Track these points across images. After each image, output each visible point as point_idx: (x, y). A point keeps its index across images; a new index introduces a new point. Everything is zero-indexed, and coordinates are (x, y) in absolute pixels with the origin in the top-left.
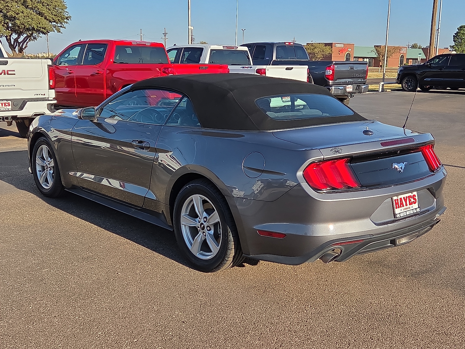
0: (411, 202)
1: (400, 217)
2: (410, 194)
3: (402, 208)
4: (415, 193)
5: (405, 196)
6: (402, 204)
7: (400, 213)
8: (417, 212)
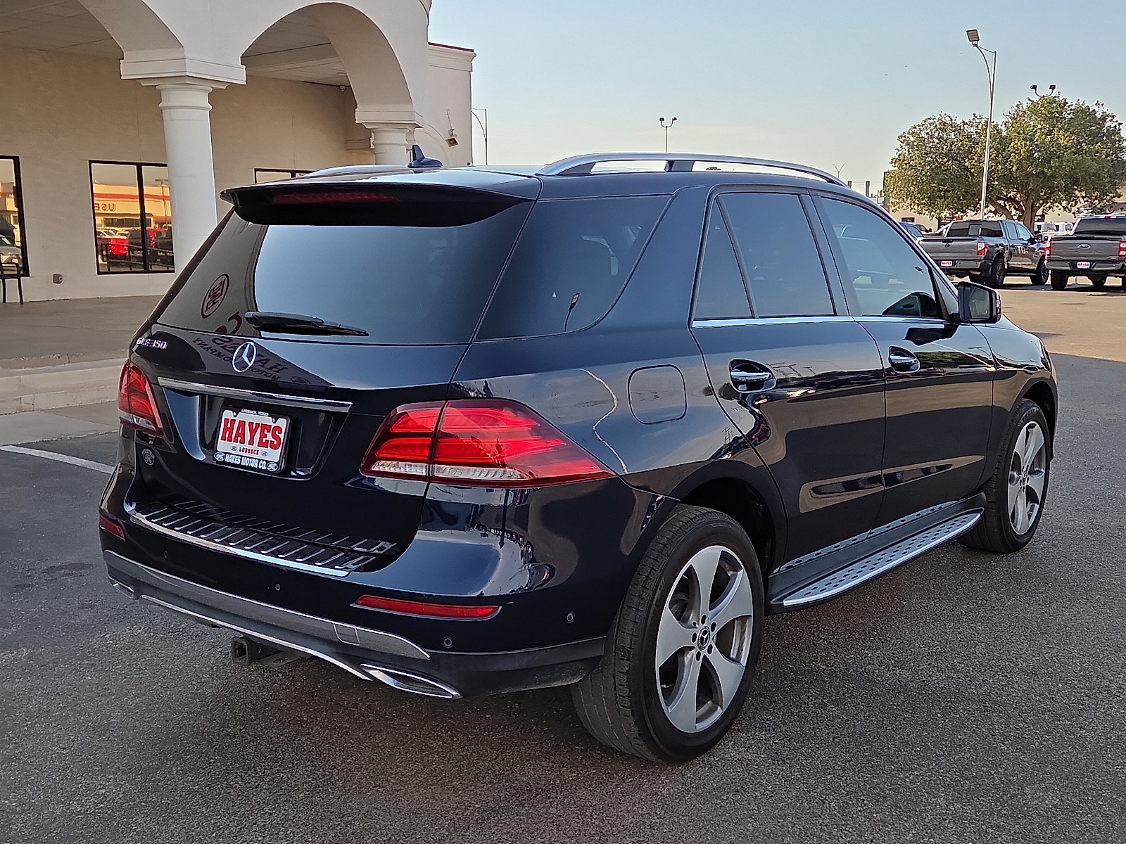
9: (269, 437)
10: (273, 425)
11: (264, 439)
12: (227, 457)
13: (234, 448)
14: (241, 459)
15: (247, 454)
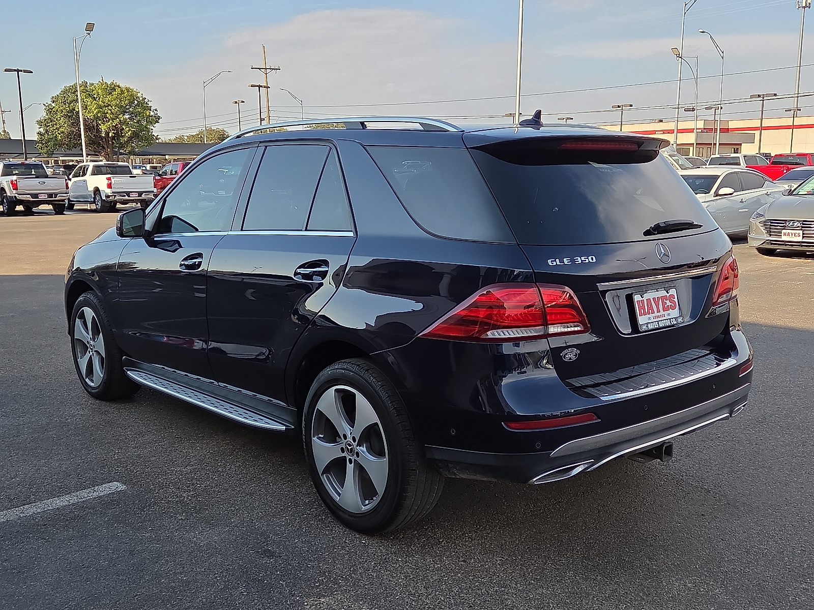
9: (668, 303)
10: (668, 295)
11: (666, 306)
12: (649, 326)
13: (649, 319)
14: (658, 324)
15: (660, 319)
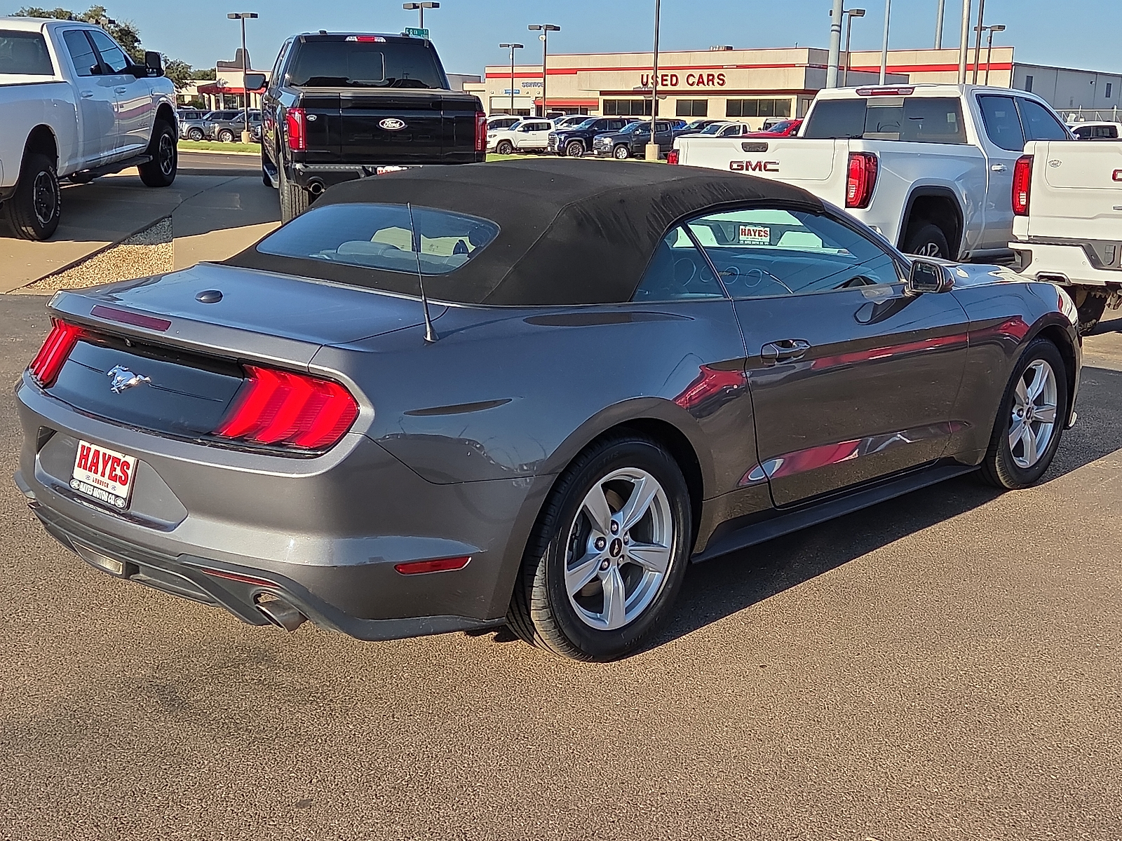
0: (113, 475)
1: (78, 490)
2: (118, 455)
3: (92, 475)
4: (131, 460)
5: (109, 452)
6: (95, 464)
7: (80, 481)
8: (115, 505)
